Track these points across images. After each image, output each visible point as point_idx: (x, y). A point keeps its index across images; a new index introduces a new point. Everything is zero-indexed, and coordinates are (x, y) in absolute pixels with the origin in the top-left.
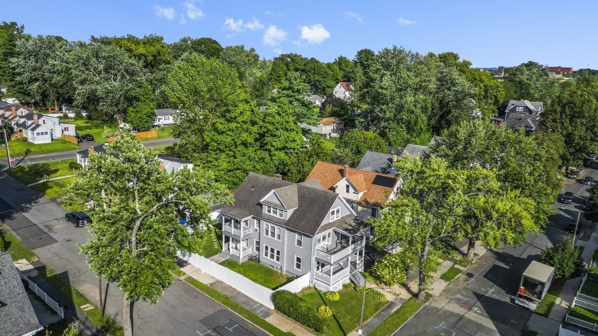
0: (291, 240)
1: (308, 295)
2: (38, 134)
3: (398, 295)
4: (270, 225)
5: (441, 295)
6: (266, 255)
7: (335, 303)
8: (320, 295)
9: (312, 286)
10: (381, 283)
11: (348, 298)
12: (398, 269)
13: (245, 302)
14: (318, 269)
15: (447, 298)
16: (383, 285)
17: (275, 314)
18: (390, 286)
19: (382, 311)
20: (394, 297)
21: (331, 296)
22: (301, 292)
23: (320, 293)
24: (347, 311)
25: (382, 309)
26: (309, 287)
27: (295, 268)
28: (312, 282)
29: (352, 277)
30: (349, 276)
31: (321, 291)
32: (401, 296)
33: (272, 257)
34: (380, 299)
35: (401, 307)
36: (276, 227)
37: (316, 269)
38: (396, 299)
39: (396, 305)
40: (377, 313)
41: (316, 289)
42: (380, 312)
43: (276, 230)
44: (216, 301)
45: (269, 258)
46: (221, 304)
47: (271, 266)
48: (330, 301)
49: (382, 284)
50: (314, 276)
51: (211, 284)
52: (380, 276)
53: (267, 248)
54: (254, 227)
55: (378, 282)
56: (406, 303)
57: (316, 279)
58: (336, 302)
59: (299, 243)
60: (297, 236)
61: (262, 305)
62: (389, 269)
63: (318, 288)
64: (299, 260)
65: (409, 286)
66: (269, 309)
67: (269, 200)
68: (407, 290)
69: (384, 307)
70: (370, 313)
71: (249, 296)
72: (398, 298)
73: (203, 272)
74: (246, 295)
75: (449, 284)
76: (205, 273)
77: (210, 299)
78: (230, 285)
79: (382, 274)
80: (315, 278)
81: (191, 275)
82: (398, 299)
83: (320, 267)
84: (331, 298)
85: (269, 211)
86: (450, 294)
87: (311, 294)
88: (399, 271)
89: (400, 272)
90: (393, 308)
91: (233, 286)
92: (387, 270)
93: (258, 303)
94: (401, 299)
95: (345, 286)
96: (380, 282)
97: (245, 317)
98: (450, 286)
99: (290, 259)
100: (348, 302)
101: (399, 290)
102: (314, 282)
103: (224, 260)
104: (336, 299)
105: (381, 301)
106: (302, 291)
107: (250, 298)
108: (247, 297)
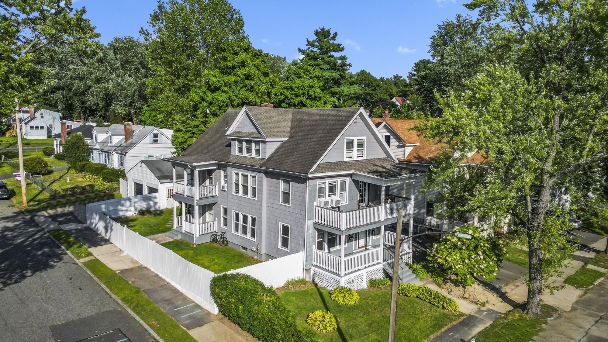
0: (273, 194)
1: (295, 294)
2: (32, 128)
3: (483, 304)
4: (240, 173)
5: (573, 309)
6: (237, 229)
7: (349, 309)
8: (321, 294)
9: (308, 279)
10: (446, 283)
11: (376, 303)
12: (480, 253)
13: (167, 300)
14: (320, 247)
15: (591, 315)
16: (450, 285)
17: (217, 322)
18: (464, 287)
19: (450, 330)
20: (475, 307)
21: (340, 295)
22: (283, 287)
23: (322, 291)
24: (371, 324)
25: (449, 326)
26: (303, 282)
27: (280, 246)
28: (308, 270)
29: (387, 267)
30: (381, 266)
31: (324, 288)
32: (488, 306)
33: (245, 231)
34: (444, 308)
35: (491, 325)
36: (249, 174)
37: (315, 247)
38: (480, 311)
39: (481, 321)
40: (438, 333)
41: (316, 285)
42: (446, 331)
43: (250, 179)
44: (113, 296)
45: (240, 233)
46: (120, 301)
47: (243, 248)
48: (339, 306)
49: (448, 285)
50: (311, 260)
51: (123, 271)
52: (443, 265)
53: (237, 215)
54: (220, 183)
55: (440, 280)
56: (500, 317)
57: (316, 266)
58: (351, 308)
59: (286, 197)
60: (282, 186)
61: (198, 306)
62: (461, 253)
63: (320, 284)
64: (286, 230)
65: (503, 291)
66: (209, 313)
67: (240, 130)
68: (500, 297)
69: (454, 323)
70: (422, 332)
71: (180, 290)
72: (483, 309)
73: (125, 254)
74: (175, 289)
75: (585, 293)
76: (127, 256)
77: (106, 293)
78: (156, 272)
79: (447, 261)
80: (314, 263)
81: (98, 258)
82: (485, 311)
83: (326, 246)
84: (341, 299)
85: (240, 150)
86: (594, 308)
87: (303, 291)
88: (482, 257)
89: (484, 259)
90: (475, 325)
91: (160, 275)
92: (458, 255)
93: (193, 302)
94: (490, 311)
95: (373, 283)
96: (444, 281)
97: (151, 326)
98: (588, 295)
99: (272, 230)
100: (375, 309)
101: (484, 294)
102: (312, 272)
103: (172, 240)
104: (352, 303)
105: (446, 311)
106: (287, 286)
107: (182, 294)
108: (175, 291)
